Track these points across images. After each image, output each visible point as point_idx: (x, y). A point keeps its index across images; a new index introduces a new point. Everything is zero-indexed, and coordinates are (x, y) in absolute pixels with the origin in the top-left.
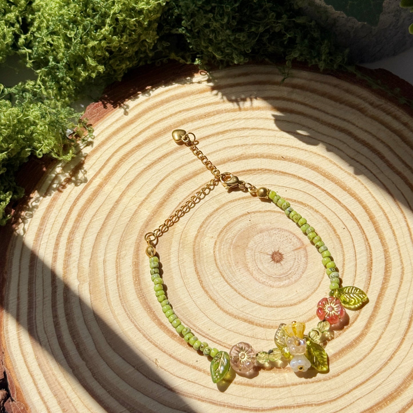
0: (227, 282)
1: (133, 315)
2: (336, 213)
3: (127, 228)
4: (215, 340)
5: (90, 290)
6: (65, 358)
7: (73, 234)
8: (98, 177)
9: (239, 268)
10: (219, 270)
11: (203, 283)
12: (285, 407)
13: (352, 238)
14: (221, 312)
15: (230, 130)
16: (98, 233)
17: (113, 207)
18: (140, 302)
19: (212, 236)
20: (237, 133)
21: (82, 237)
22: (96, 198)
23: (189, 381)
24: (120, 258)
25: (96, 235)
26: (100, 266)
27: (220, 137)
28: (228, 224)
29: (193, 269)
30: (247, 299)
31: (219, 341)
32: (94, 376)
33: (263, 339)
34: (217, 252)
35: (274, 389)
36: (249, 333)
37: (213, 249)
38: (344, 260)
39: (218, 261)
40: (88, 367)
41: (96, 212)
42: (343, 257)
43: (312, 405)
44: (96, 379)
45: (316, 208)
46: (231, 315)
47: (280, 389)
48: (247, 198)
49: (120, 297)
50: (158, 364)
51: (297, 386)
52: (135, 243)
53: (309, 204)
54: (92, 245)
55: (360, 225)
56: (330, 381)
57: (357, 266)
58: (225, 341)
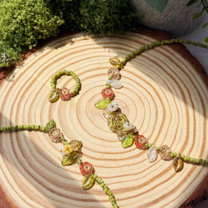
0: (92, 122)
6: (16, 158)
10: (88, 117)
11: (81, 123)
12: (119, 176)
13: (148, 102)
14: (89, 135)
15: (93, 57)
17: (39, 91)
19: (85, 103)
20: (96, 58)
21: (24, 104)
24: (42, 113)
25: (31, 103)
26: (33, 117)
27: (89, 60)
28: (92, 97)
29: (76, 117)
30: (101, 130)
33: (109, 147)
34: (87, 110)
35: (114, 168)
36: (102, 144)
37: (85, 108)
39: (88, 114)
40: (27, 162)
41: (31, 93)
43: (131, 175)
44: (31, 167)
46: (94, 137)
50: (60, 159)
51: (124, 167)
53: (129, 88)
54: (29, 108)
56: (139, 164)
58: (91, 148)
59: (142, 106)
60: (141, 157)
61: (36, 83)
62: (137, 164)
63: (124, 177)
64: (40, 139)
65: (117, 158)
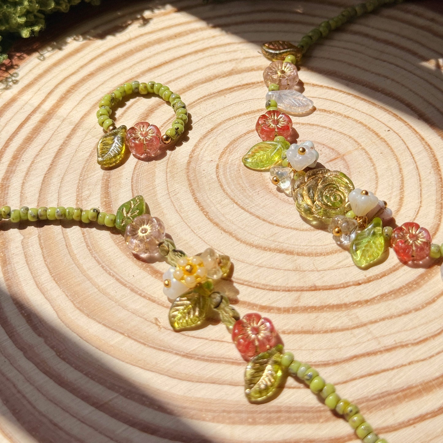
0: (243, 208)
1: (112, 267)
2: (373, 115)
3: (87, 164)
4: (241, 282)
5: (40, 244)
6: (10, 337)
7: (7, 180)
8: (38, 112)
9: (257, 190)
10: (229, 196)
11: (209, 214)
12: (368, 354)
13: (402, 140)
14: (243, 246)
15: (212, 47)
16: (46, 174)
17: (64, 143)
18: (120, 249)
19: (211, 159)
20: (222, 49)
21: (22, 182)
22: (37, 135)
23: (213, 340)
24: (82, 200)
25: (43, 177)
27: (200, 55)
28: (231, 144)
29: (192, 200)
30: (278, 225)
31: (246, 281)
32: (59, 356)
33: (313, 271)
34: (222, 177)
35: (344, 332)
36: (290, 266)
37: (215, 173)
38: (399, 165)
39: (226, 187)
40: (48, 345)
41: (40, 151)
42: (397, 161)
43: (406, 345)
44: (64, 359)
45: (346, 114)
46: (257, 247)
47: (354, 331)
48: (250, 113)
49: (88, 246)
50: (159, 324)
51: (377, 324)
52: (102, 180)
53: (335, 110)
54: (38, 189)
55: (408, 124)
56: (423, 311)
57: (419, 168)
58: (257, 280)
59: (387, 150)
60: (425, 287)
61: (53, 124)
62: (417, 310)
63: (387, 355)
64: (83, 271)
65: (347, 300)
